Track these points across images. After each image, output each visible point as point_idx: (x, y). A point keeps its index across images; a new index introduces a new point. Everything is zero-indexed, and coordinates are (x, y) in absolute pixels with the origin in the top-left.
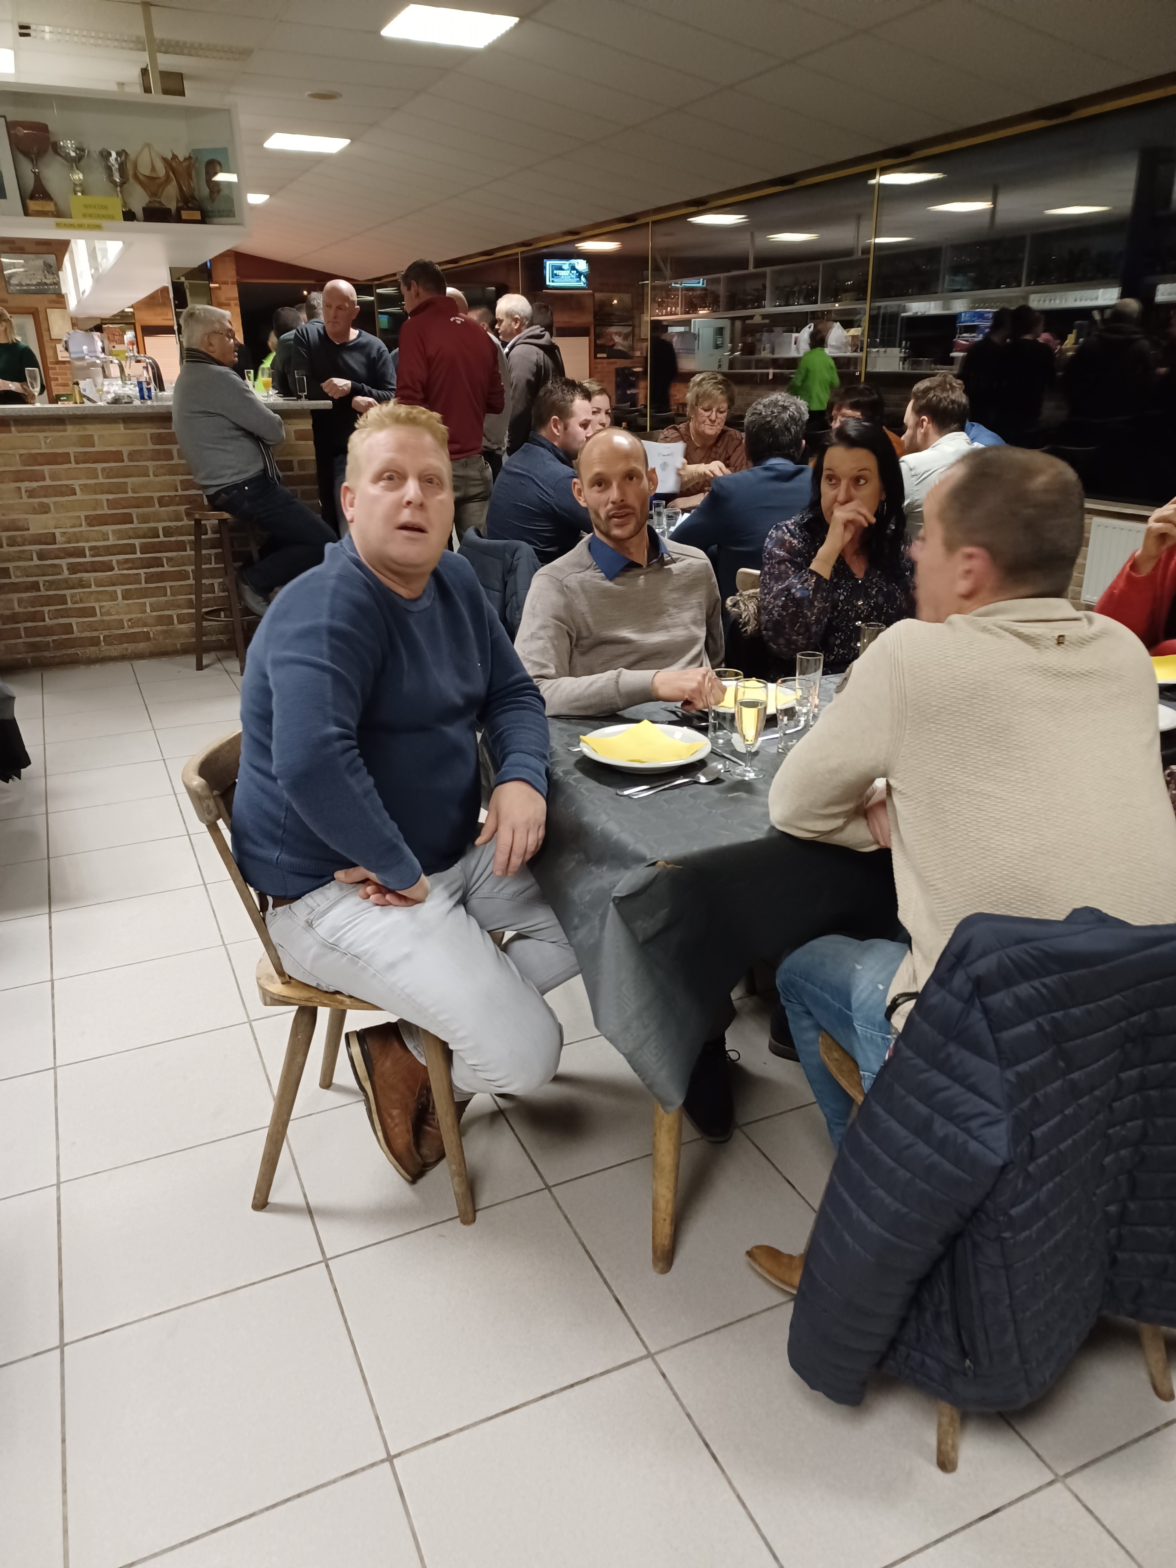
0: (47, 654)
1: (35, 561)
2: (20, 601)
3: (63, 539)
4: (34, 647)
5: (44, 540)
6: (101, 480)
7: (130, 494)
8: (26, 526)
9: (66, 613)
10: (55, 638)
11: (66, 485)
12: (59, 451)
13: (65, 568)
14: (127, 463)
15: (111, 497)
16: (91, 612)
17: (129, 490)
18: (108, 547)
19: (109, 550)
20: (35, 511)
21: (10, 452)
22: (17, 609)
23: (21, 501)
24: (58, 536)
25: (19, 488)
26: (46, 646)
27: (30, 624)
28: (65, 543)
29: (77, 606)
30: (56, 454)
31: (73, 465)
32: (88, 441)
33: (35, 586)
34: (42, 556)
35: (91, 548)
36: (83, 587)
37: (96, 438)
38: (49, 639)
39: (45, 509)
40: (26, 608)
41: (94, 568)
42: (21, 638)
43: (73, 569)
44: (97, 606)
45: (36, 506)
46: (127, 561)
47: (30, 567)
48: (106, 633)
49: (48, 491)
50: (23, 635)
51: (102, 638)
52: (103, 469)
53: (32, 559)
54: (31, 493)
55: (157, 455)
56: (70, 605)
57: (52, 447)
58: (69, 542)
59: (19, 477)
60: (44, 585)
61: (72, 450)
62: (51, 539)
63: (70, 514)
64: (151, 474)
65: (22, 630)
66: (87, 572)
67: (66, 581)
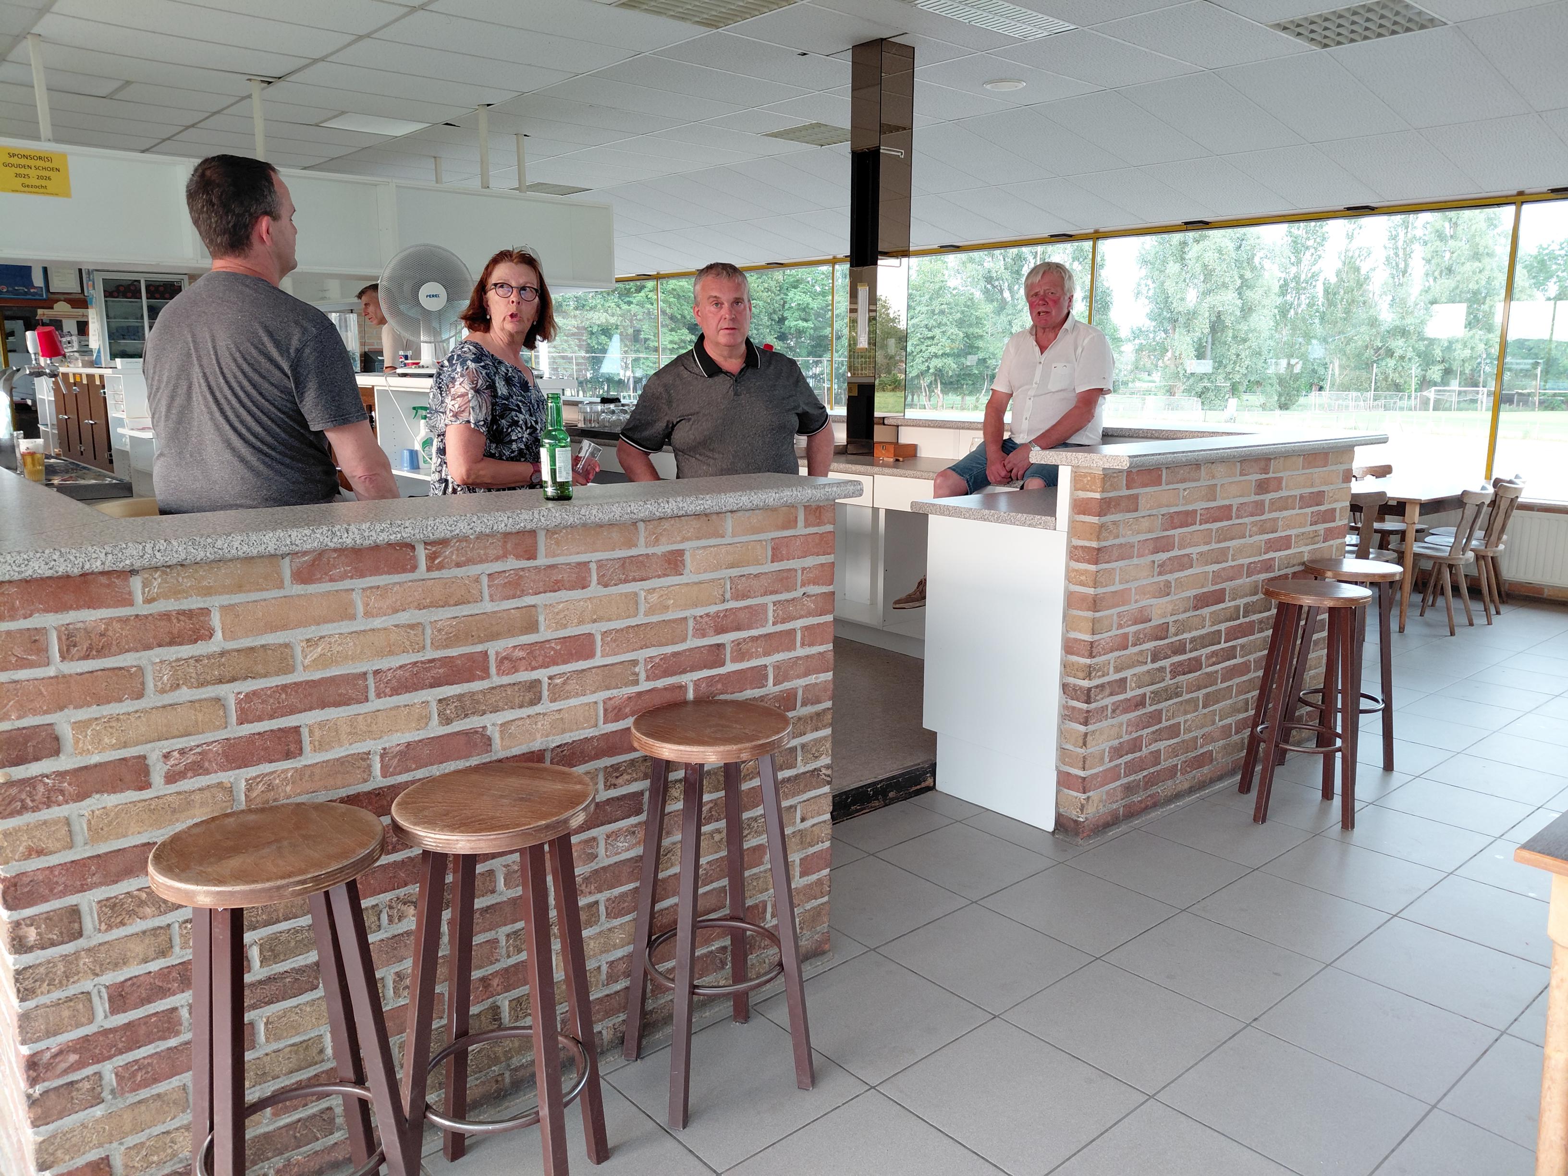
0: (1136, 798)
1: (1149, 666)
2: (1127, 724)
3: (1173, 630)
4: (1129, 789)
5: (1159, 634)
6: (1213, 545)
7: (1229, 563)
8: (1149, 617)
9: (1159, 735)
10: (1145, 773)
11: (1188, 555)
12: (1191, 508)
13: (1168, 671)
14: (1234, 520)
15: (1216, 567)
17: (1230, 557)
18: (1202, 637)
19: (1203, 642)
20: (1159, 593)
21: (1154, 512)
22: (1125, 737)
23: (1153, 580)
24: (1170, 626)
25: (1154, 562)
26: (1137, 787)
27: (1130, 757)
28: (1174, 635)
29: (1168, 723)
30: (1187, 513)
31: (1197, 527)
32: (1213, 492)
33: (1143, 701)
34: (1155, 657)
35: (1190, 641)
36: (1177, 695)
37: (1219, 489)
38: (1141, 775)
39: (1167, 590)
40: (1130, 733)
41: (1189, 667)
42: (1118, 778)
43: (1174, 671)
44: (1182, 720)
45: (1162, 584)
46: (1214, 654)
47: (1143, 673)
48: (1183, 758)
49: (1173, 565)
50: (1122, 774)
52: (1217, 531)
53: (1146, 663)
54: (1163, 568)
55: (1255, 509)
56: (1164, 723)
57: (1186, 504)
58: (1177, 634)
59: (1156, 546)
60: (1150, 698)
61: (1200, 506)
62: (1165, 630)
63: (1184, 595)
64: (1247, 534)
65: (1123, 766)
66: (1184, 674)
67: (1166, 689)
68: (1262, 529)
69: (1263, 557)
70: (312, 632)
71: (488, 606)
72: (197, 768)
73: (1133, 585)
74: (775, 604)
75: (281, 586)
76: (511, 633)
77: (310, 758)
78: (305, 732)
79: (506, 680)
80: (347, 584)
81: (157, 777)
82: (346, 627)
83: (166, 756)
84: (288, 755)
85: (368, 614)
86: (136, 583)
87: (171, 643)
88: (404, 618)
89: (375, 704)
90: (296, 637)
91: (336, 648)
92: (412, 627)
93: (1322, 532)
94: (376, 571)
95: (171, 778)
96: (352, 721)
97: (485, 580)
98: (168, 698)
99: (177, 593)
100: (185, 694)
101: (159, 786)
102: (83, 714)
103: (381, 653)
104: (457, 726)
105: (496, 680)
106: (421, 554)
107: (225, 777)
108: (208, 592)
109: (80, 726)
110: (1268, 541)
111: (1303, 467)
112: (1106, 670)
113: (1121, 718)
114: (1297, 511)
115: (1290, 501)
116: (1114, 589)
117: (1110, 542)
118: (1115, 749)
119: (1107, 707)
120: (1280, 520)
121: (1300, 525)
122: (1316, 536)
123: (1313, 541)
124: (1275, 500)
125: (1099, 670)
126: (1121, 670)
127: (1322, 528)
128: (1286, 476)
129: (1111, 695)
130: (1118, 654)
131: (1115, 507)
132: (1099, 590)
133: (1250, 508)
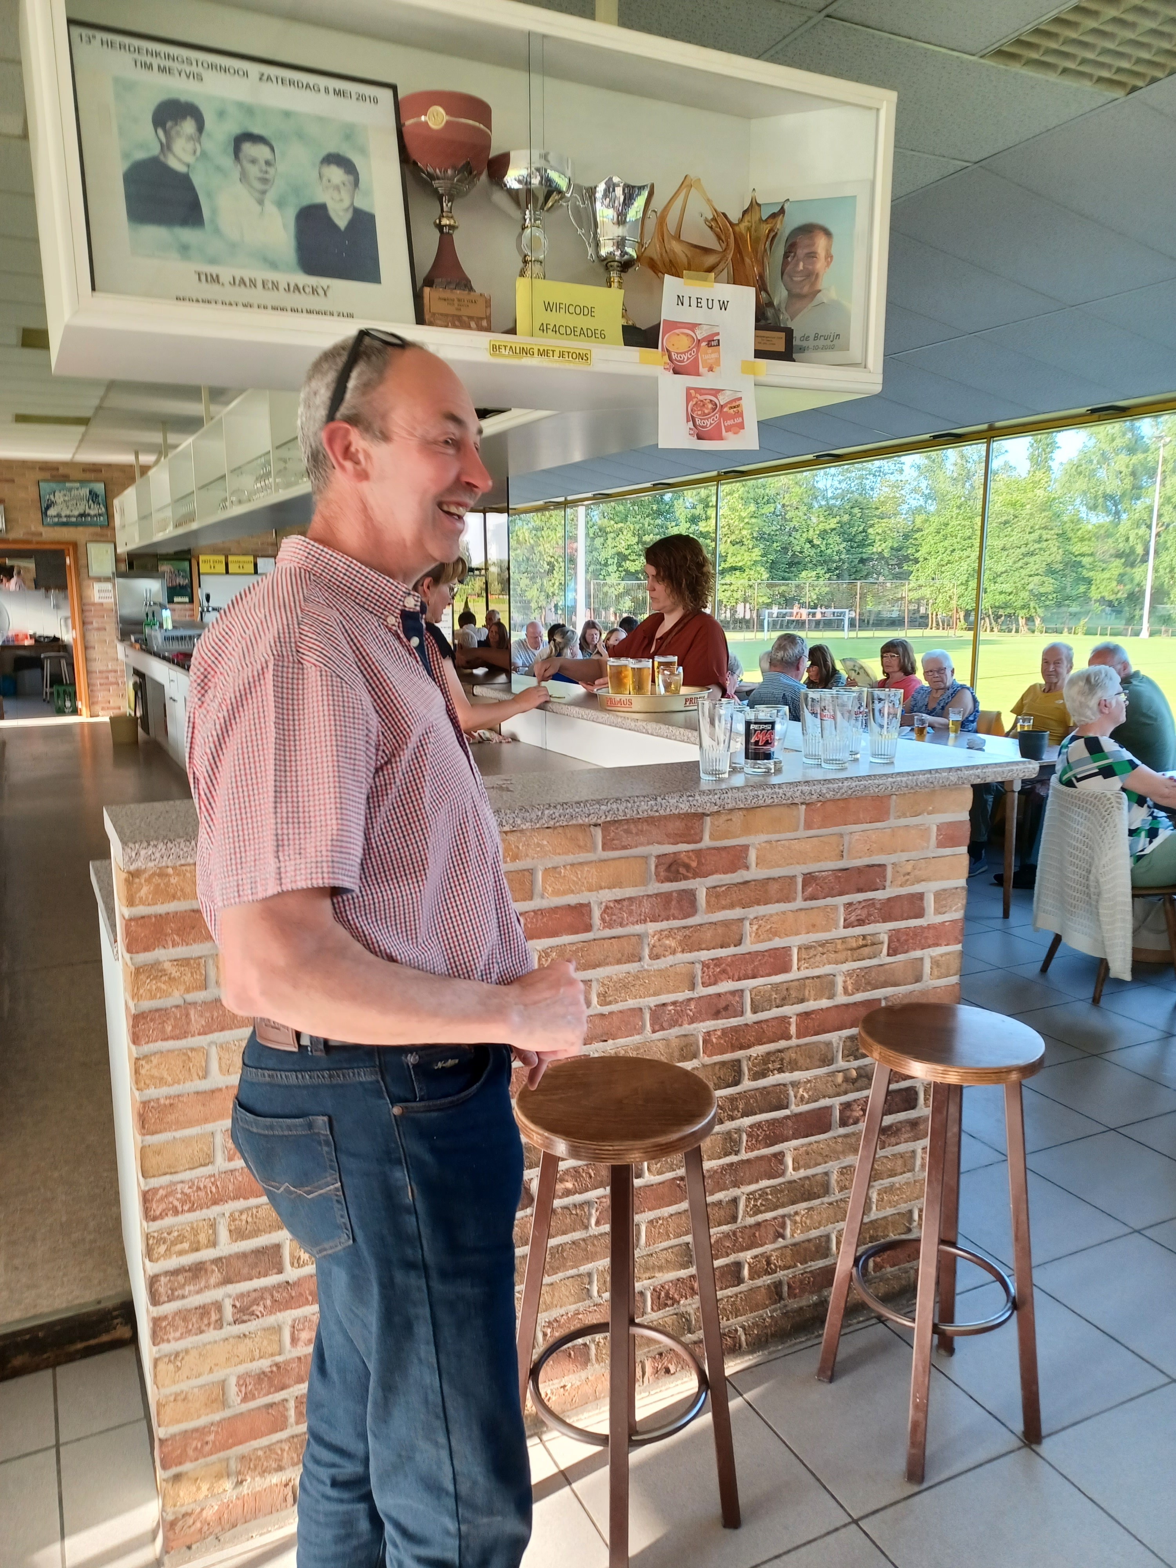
14: (597, 931)
55: (663, 907)
64: (647, 953)
68: (690, 943)
69: (702, 991)
93: (885, 938)
110: (717, 961)
111: (808, 826)
112: (203, 1238)
113: (271, 1320)
114: (799, 903)
115: (774, 887)
116: (204, 1085)
117: (176, 998)
118: (261, 1377)
119: (218, 1306)
120: (747, 923)
121: (813, 928)
122: (868, 944)
123: (856, 954)
124: (730, 886)
125: (181, 1239)
126: (256, 1233)
127: (882, 930)
128: (755, 841)
129: (227, 1281)
130: (241, 1204)
131: (180, 932)
132: (152, 1092)
133: (646, 907)
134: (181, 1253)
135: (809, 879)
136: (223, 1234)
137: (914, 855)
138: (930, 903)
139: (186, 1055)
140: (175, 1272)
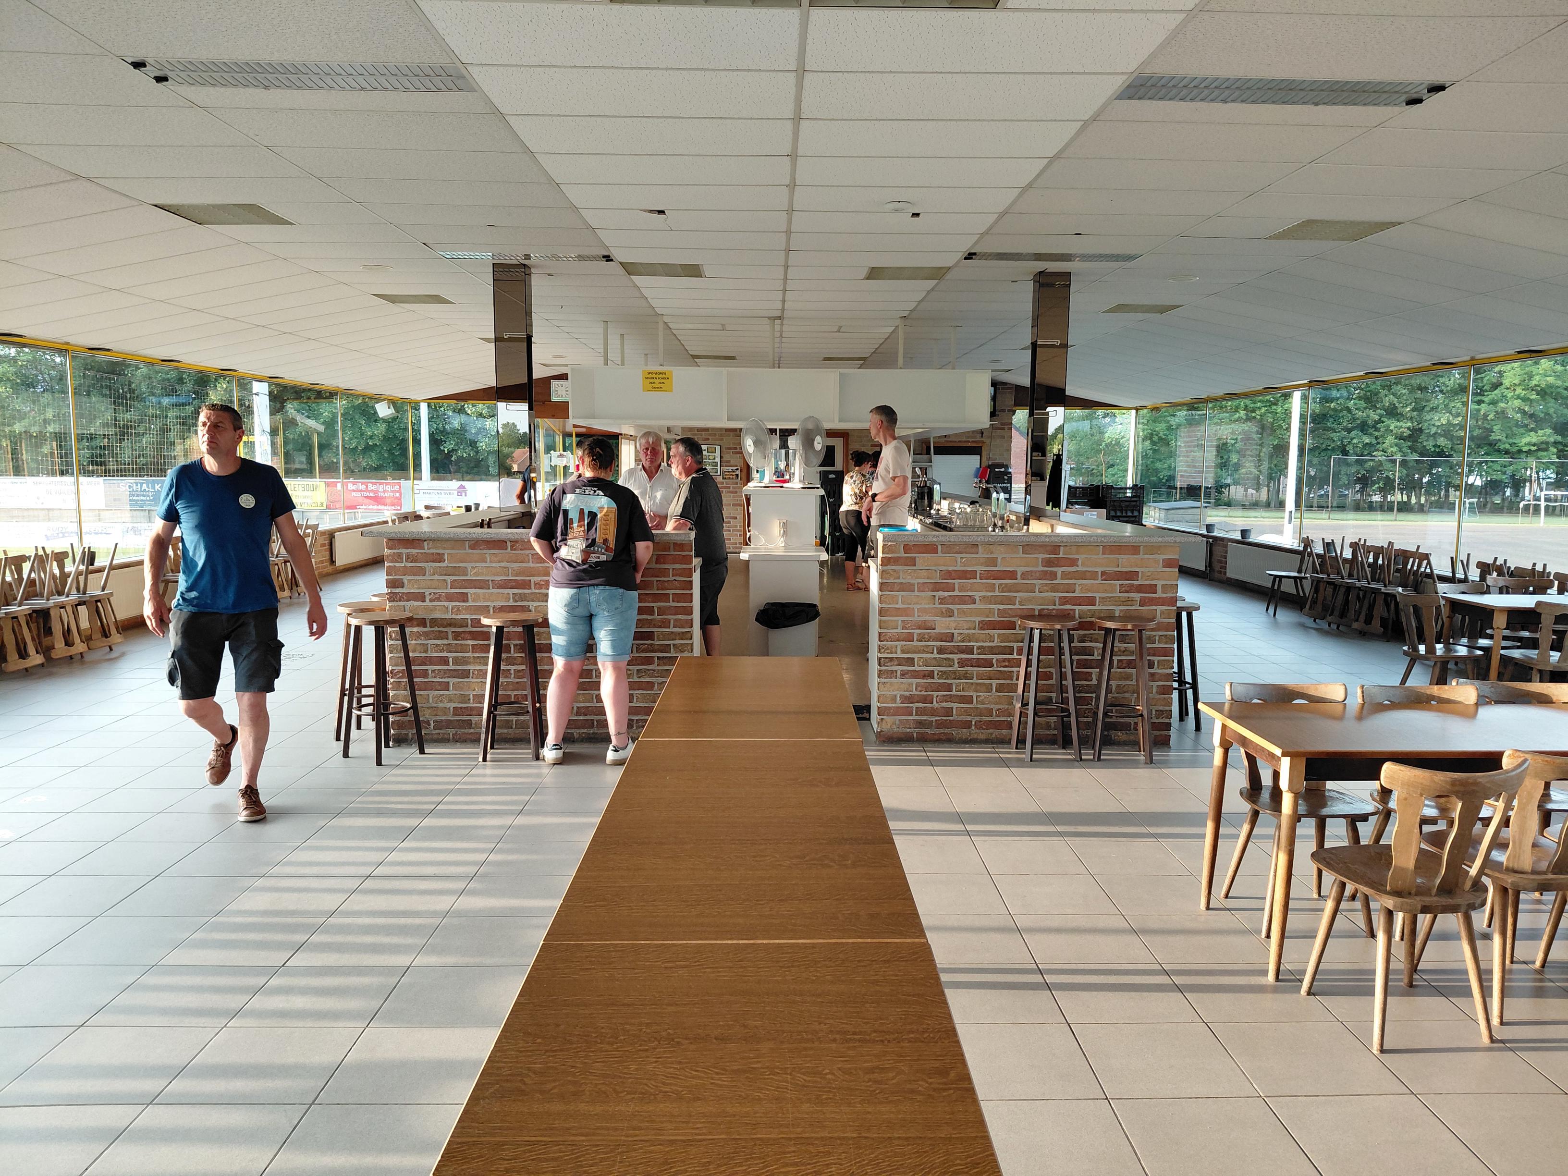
0: (929, 731)
1: (935, 655)
2: (917, 685)
3: (959, 638)
4: (920, 724)
5: (944, 638)
6: (997, 593)
7: (1017, 606)
8: (933, 627)
9: (950, 699)
10: (937, 718)
11: (970, 596)
12: (969, 569)
13: (956, 662)
14: (1019, 581)
15: (1002, 607)
16: (969, 700)
17: (1017, 603)
18: (992, 647)
19: (992, 650)
20: (942, 614)
21: (933, 568)
22: (915, 692)
23: (934, 606)
24: (956, 635)
25: (935, 596)
26: (929, 724)
27: (921, 705)
28: (960, 641)
29: (959, 693)
30: (967, 571)
32: (993, 562)
33: (931, 675)
34: (941, 651)
35: (978, 648)
36: (966, 678)
37: (999, 560)
38: (933, 719)
39: (950, 614)
40: (921, 691)
41: (979, 663)
42: (912, 715)
43: (962, 663)
44: (975, 695)
45: (944, 610)
46: (1004, 660)
47: (930, 658)
48: (978, 718)
49: (954, 600)
50: (914, 714)
51: (973, 723)
52: (1000, 585)
53: (933, 653)
54: (942, 601)
55: (1044, 576)
56: (954, 693)
57: (965, 566)
58: (963, 642)
59: (936, 587)
60: (938, 674)
61: (979, 569)
62: (950, 637)
63: (968, 619)
64: (1037, 590)
65: (914, 709)
66: (972, 666)
67: (954, 672)
68: (1054, 589)
69: (1058, 607)
70: (473, 565)
71: (532, 565)
72: (438, 599)
73: (916, 607)
74: (657, 581)
75: (465, 550)
76: (539, 575)
77: (470, 603)
78: (469, 595)
79: (537, 591)
80: (485, 551)
81: (427, 600)
82: (484, 564)
83: (430, 594)
84: (464, 601)
85: (491, 562)
86: (425, 543)
87: (433, 562)
88: (503, 564)
89: (491, 591)
90: (469, 566)
91: (480, 571)
92: (505, 568)
93: (1137, 600)
94: (493, 549)
95: (431, 601)
96: (484, 594)
97: (531, 556)
98: (432, 577)
99: (436, 548)
100: (436, 577)
101: (427, 603)
102: (410, 578)
103: (494, 575)
104: (519, 604)
105: (534, 591)
106: (509, 544)
107: (446, 604)
108: (444, 548)
109: (409, 581)
110: (1065, 597)
111: (1104, 554)
112: (893, 650)
113: (910, 680)
114: (1099, 581)
115: (1088, 574)
116: (897, 606)
117: (891, 580)
118: (906, 697)
119: (896, 671)
120: (1077, 586)
121: (1105, 591)
122: (1129, 601)
123: (1124, 603)
124: (1070, 572)
125: (887, 649)
126: (908, 653)
127: (1137, 596)
128: (1081, 557)
129: (899, 665)
130: (905, 643)
131: (894, 562)
132: (884, 606)
133: (1038, 575)
134: (888, 653)
135: (1103, 573)
136: (899, 651)
137: (1151, 569)
138: (1159, 588)
139: (893, 596)
140: (886, 658)
